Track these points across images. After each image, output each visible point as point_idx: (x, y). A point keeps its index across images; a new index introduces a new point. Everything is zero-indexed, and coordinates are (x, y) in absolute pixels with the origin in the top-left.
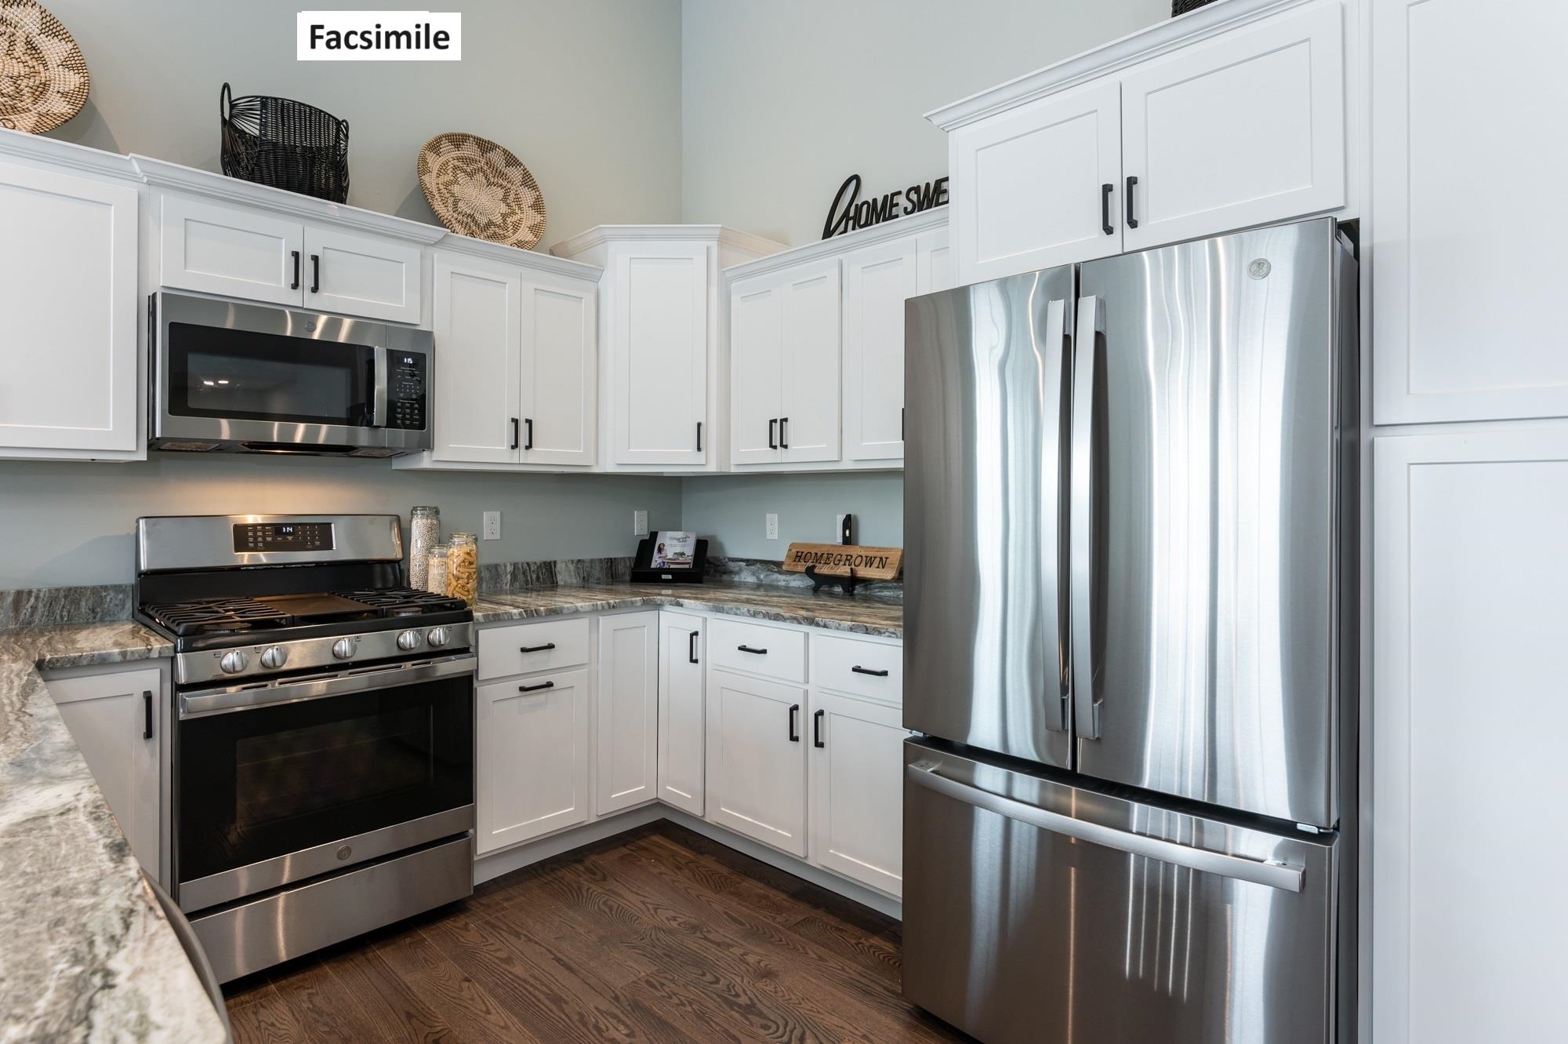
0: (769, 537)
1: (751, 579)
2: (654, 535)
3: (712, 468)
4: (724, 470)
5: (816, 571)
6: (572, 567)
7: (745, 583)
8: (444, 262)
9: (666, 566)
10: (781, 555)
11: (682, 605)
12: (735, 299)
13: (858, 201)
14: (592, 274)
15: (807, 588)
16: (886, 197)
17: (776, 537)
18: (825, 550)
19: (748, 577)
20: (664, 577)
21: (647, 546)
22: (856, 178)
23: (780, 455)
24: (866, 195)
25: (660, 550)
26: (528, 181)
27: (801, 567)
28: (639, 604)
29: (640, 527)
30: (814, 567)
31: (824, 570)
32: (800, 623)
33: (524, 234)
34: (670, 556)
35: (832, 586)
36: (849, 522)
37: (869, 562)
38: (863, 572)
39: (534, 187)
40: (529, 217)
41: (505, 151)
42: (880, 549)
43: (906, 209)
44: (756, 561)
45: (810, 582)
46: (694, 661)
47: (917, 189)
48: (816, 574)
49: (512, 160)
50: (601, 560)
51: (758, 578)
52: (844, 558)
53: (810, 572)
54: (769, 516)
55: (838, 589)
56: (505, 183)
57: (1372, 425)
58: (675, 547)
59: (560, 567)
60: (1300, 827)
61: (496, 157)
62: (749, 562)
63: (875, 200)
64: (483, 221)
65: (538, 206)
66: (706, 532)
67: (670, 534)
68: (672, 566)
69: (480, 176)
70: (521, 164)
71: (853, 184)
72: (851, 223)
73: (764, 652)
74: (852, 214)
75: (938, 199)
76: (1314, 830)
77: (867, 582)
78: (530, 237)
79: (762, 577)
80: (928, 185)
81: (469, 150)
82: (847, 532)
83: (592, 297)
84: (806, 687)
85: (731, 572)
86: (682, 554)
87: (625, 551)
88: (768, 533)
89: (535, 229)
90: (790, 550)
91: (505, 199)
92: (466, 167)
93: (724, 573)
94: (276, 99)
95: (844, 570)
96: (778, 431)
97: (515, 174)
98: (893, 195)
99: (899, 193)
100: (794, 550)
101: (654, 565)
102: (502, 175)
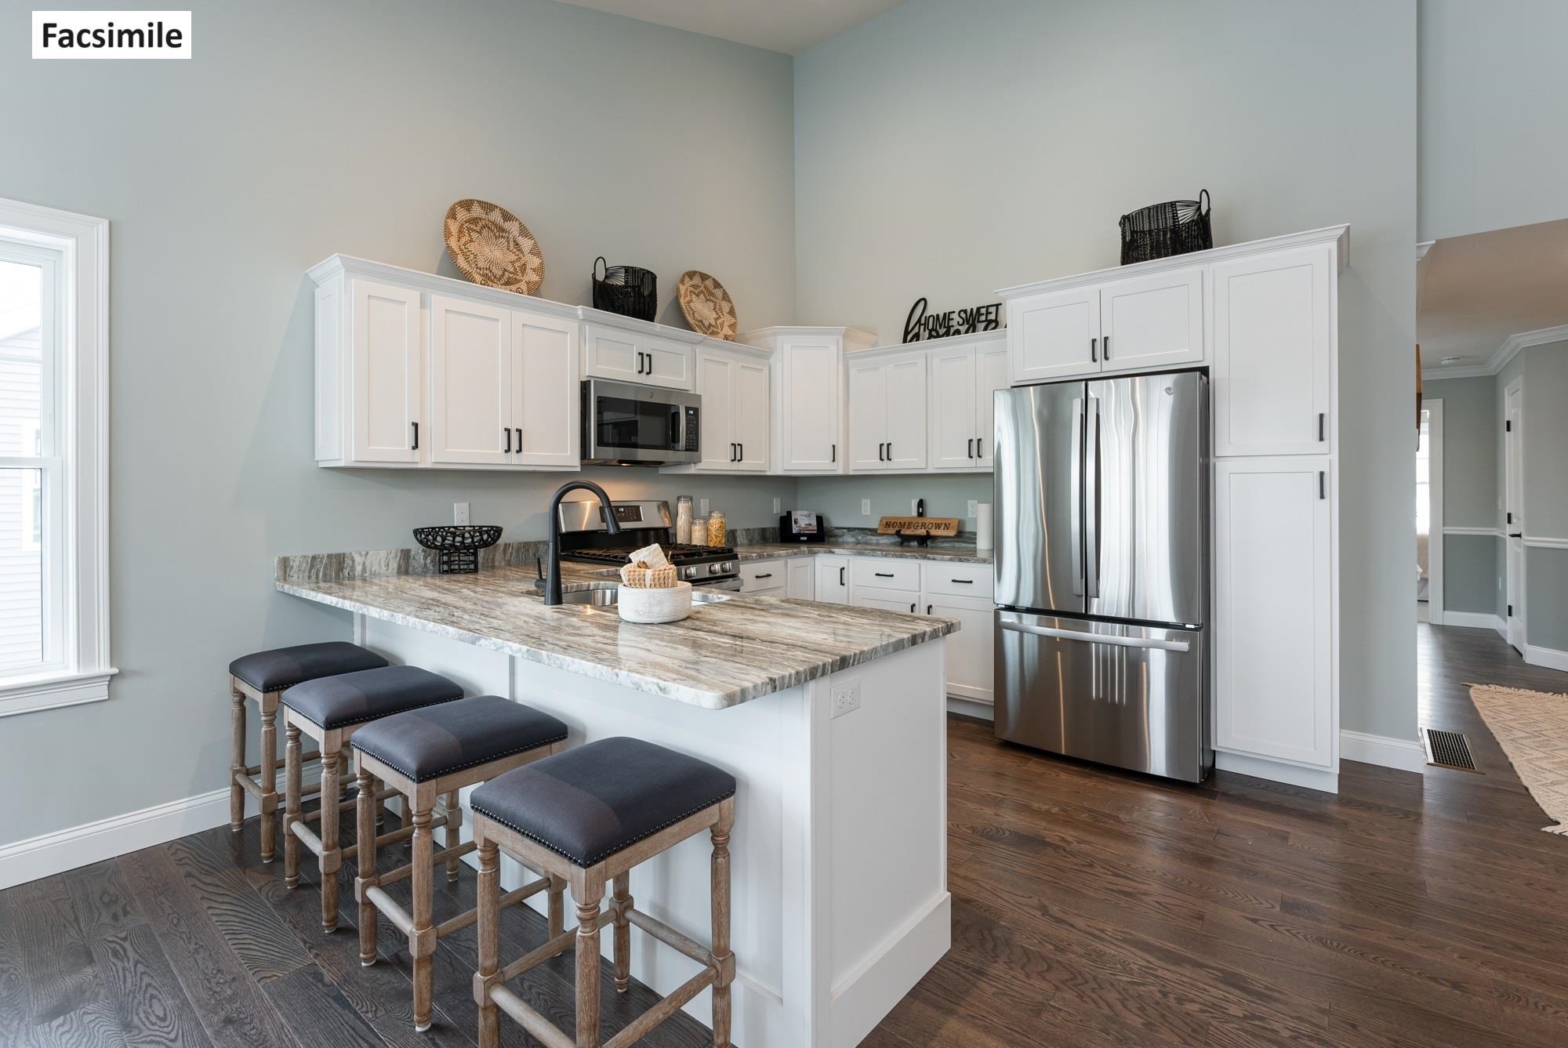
0: (863, 513)
1: (851, 540)
2: (789, 513)
3: (840, 472)
4: (846, 473)
5: (902, 532)
6: (744, 533)
7: (847, 543)
8: (701, 353)
9: (802, 532)
10: (874, 524)
11: (833, 553)
12: (852, 372)
13: (928, 314)
14: (765, 355)
15: (898, 542)
16: (945, 314)
17: (869, 513)
18: (907, 521)
19: (849, 539)
20: (802, 538)
21: (786, 520)
22: (924, 299)
23: (886, 464)
24: (931, 311)
25: (796, 522)
26: (726, 297)
27: (892, 531)
28: (807, 552)
29: (777, 508)
30: (900, 530)
31: (906, 532)
32: (917, 558)
33: (727, 331)
34: (803, 526)
35: (909, 541)
36: (921, 504)
37: (938, 526)
38: (933, 532)
39: (729, 301)
40: (727, 319)
41: (714, 279)
42: (944, 519)
43: (958, 322)
44: (856, 529)
45: (900, 540)
46: (842, 584)
47: (965, 311)
48: (902, 535)
49: (717, 285)
50: (758, 529)
51: (857, 539)
52: (920, 525)
53: (898, 533)
54: (864, 501)
55: (915, 544)
56: (713, 299)
57: (1215, 456)
58: (803, 521)
59: (738, 533)
60: (1187, 626)
61: (709, 283)
62: (850, 529)
63: (938, 315)
64: (707, 324)
65: (732, 312)
66: (820, 512)
67: (799, 512)
68: (806, 532)
69: (702, 296)
70: (722, 287)
71: (922, 304)
72: (922, 327)
73: (892, 576)
74: (923, 321)
75: (978, 319)
76: (1193, 627)
77: (934, 538)
78: (730, 333)
79: (859, 538)
80: (972, 309)
81: (697, 280)
82: (921, 509)
83: (766, 370)
84: (919, 593)
85: (836, 536)
86: (810, 525)
87: (772, 523)
88: (863, 511)
89: (733, 326)
90: (881, 521)
91: (715, 309)
92: (696, 291)
93: (832, 536)
94: (632, 268)
95: (922, 532)
96: (885, 451)
97: (718, 293)
98: (950, 313)
99: (954, 312)
100: (884, 521)
101: (794, 532)
102: (712, 294)
